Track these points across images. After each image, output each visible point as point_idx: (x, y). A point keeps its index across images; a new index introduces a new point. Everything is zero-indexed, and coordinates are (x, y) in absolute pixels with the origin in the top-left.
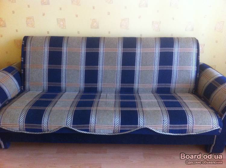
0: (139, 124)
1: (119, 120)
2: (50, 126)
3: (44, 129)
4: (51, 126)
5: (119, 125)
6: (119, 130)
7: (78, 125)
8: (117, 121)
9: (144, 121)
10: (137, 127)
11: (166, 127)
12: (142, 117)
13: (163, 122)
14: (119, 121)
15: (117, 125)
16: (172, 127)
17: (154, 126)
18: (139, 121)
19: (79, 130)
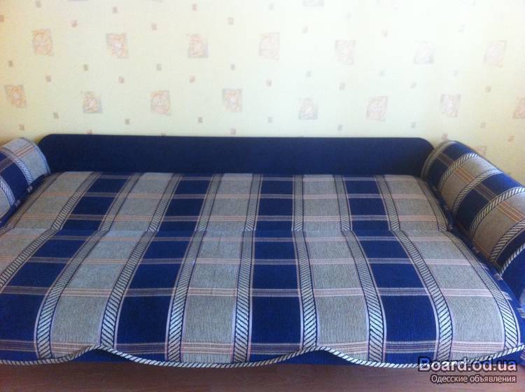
0: (304, 341)
1: (248, 326)
2: (57, 346)
3: (41, 353)
4: (59, 346)
5: (248, 341)
6: (249, 356)
7: (133, 345)
8: (242, 329)
9: (316, 332)
10: (297, 349)
11: (376, 346)
12: (312, 317)
13: (370, 335)
14: (248, 331)
15: (241, 343)
16: (395, 347)
17: (344, 346)
18: (304, 331)
19: (135, 356)
